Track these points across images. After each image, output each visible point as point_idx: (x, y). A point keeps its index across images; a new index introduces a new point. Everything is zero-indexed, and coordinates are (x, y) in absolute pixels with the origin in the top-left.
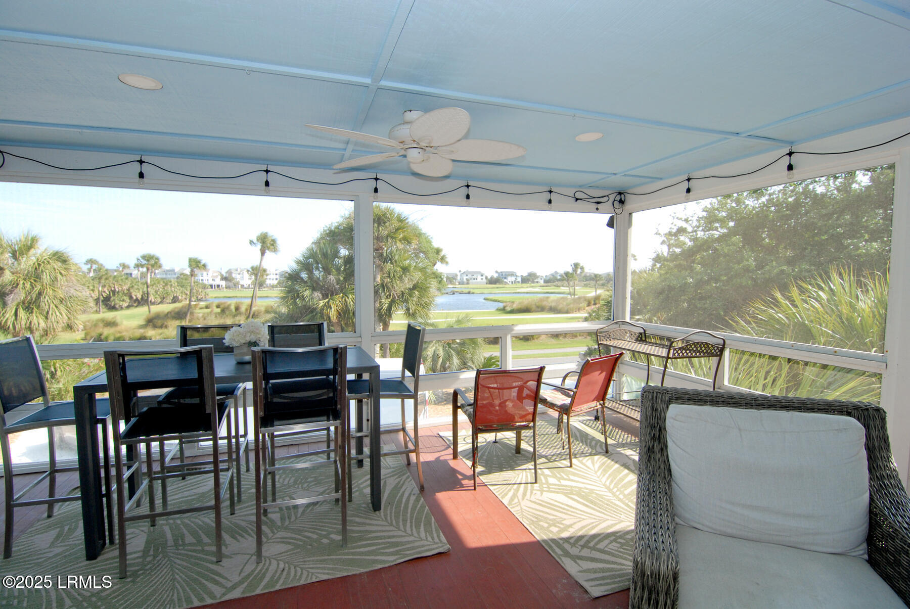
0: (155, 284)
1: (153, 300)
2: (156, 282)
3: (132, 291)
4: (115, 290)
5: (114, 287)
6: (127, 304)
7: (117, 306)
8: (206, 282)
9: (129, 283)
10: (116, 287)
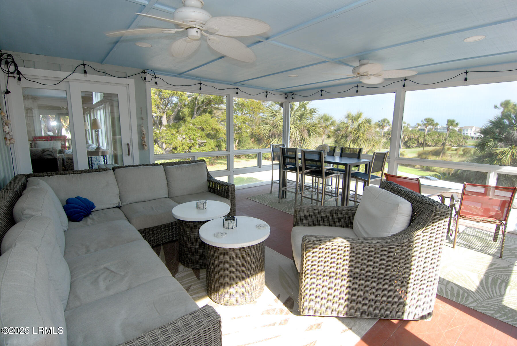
0: (433, 135)
1: (430, 144)
2: (434, 134)
3: (419, 138)
4: (411, 138)
5: (411, 136)
6: (416, 145)
7: (411, 146)
8: (469, 135)
9: (419, 134)
10: (412, 136)
